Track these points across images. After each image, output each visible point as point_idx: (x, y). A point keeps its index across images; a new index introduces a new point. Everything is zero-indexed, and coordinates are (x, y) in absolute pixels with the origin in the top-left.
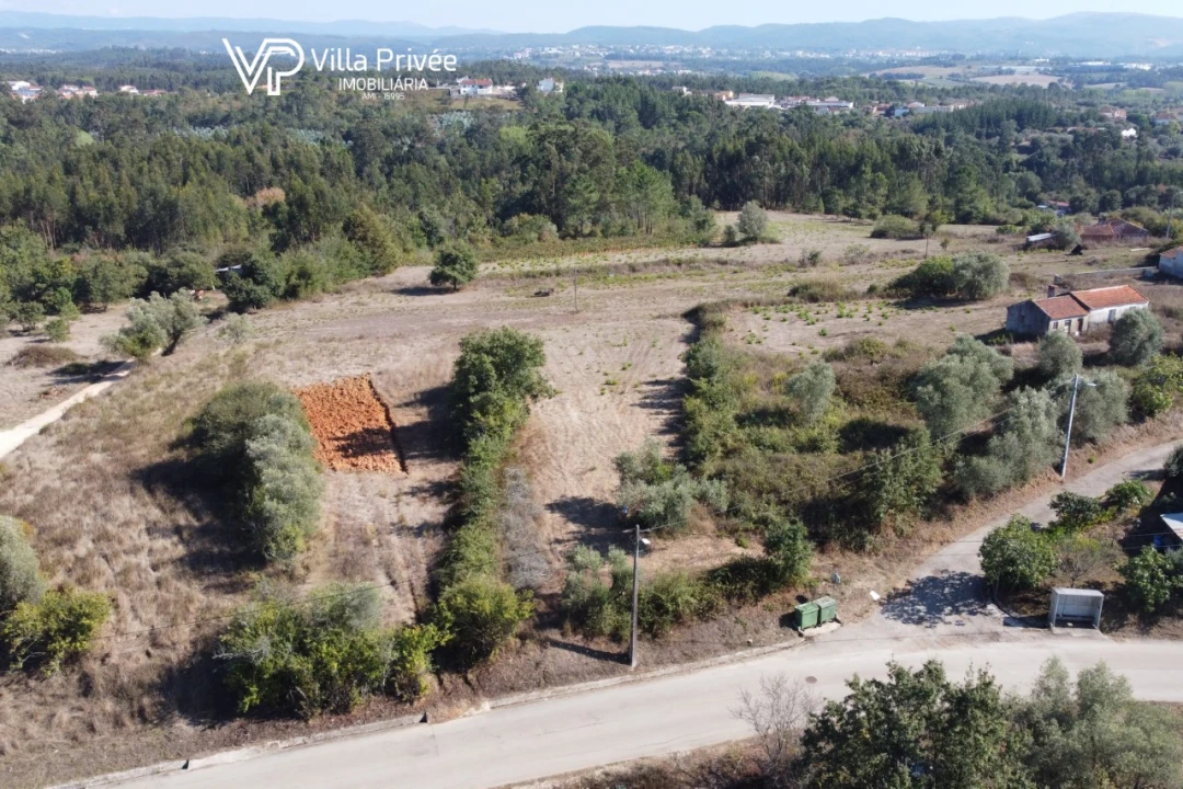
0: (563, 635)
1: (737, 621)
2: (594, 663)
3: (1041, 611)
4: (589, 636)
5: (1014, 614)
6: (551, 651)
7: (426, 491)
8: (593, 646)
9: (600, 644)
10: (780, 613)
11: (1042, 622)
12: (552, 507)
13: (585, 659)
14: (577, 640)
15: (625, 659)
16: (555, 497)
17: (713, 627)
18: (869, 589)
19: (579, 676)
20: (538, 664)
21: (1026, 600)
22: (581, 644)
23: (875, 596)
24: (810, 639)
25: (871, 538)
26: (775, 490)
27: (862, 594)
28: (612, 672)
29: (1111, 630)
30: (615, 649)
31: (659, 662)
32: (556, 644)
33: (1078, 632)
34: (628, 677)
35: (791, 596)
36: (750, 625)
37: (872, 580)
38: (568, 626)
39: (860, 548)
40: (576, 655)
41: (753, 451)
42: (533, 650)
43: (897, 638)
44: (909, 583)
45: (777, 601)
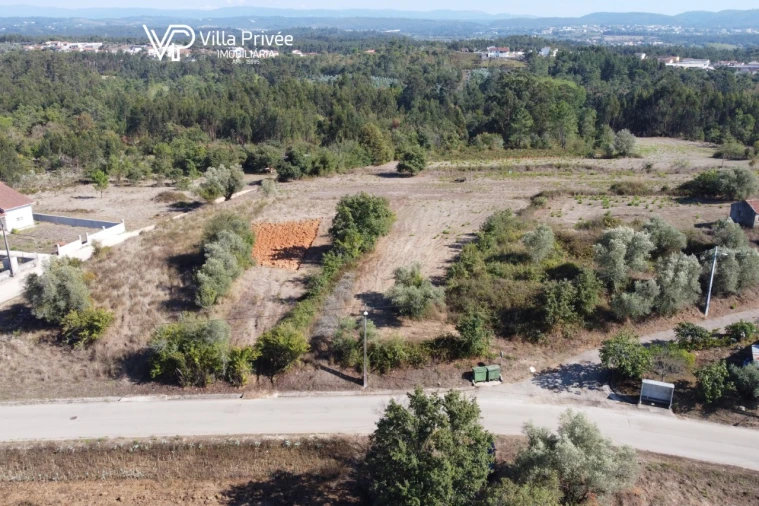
0: (329, 364)
1: (435, 371)
2: (343, 382)
3: (635, 394)
4: (345, 366)
5: (619, 393)
6: (321, 371)
7: (300, 281)
8: (345, 373)
9: (349, 373)
10: (464, 371)
11: (634, 400)
12: (358, 296)
13: (338, 378)
14: (336, 368)
15: (360, 382)
16: (364, 290)
17: (420, 372)
18: (530, 365)
19: (332, 387)
20: (311, 378)
21: (629, 385)
22: (338, 370)
23: (533, 370)
24: (478, 387)
25: (543, 335)
26: (489, 300)
27: (525, 368)
28: (352, 388)
29: (681, 412)
30: (357, 376)
31: (380, 387)
32: (324, 368)
33: (657, 409)
34: (360, 392)
35: (475, 362)
36: (443, 375)
37: (534, 359)
38: (332, 359)
39: (535, 340)
40: (334, 376)
41: (488, 276)
42: (310, 369)
43: (531, 395)
44: (561, 366)
45: (464, 364)
